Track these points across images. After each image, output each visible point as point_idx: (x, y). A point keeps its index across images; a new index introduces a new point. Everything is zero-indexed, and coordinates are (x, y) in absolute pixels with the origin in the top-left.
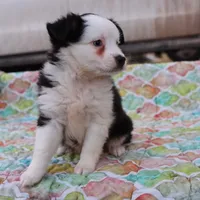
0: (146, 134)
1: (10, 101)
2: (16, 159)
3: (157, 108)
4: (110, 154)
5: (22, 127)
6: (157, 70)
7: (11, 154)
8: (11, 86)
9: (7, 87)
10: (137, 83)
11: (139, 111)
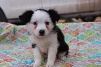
0: (74, 51)
1: (19, 37)
2: (22, 61)
3: (78, 41)
4: (60, 59)
6: (78, 25)
7: (19, 59)
8: (19, 31)
9: (17, 31)
11: (71, 42)
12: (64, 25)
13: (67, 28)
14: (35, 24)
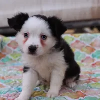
0: (88, 75)
1: (8, 54)
2: (12, 87)
3: (94, 60)
5: (15, 69)
6: (94, 38)
7: (9, 84)
8: (9, 45)
9: (7, 46)
10: (82, 45)
11: (83, 61)
12: (73, 37)
13: (77, 42)
14: (26, 35)
